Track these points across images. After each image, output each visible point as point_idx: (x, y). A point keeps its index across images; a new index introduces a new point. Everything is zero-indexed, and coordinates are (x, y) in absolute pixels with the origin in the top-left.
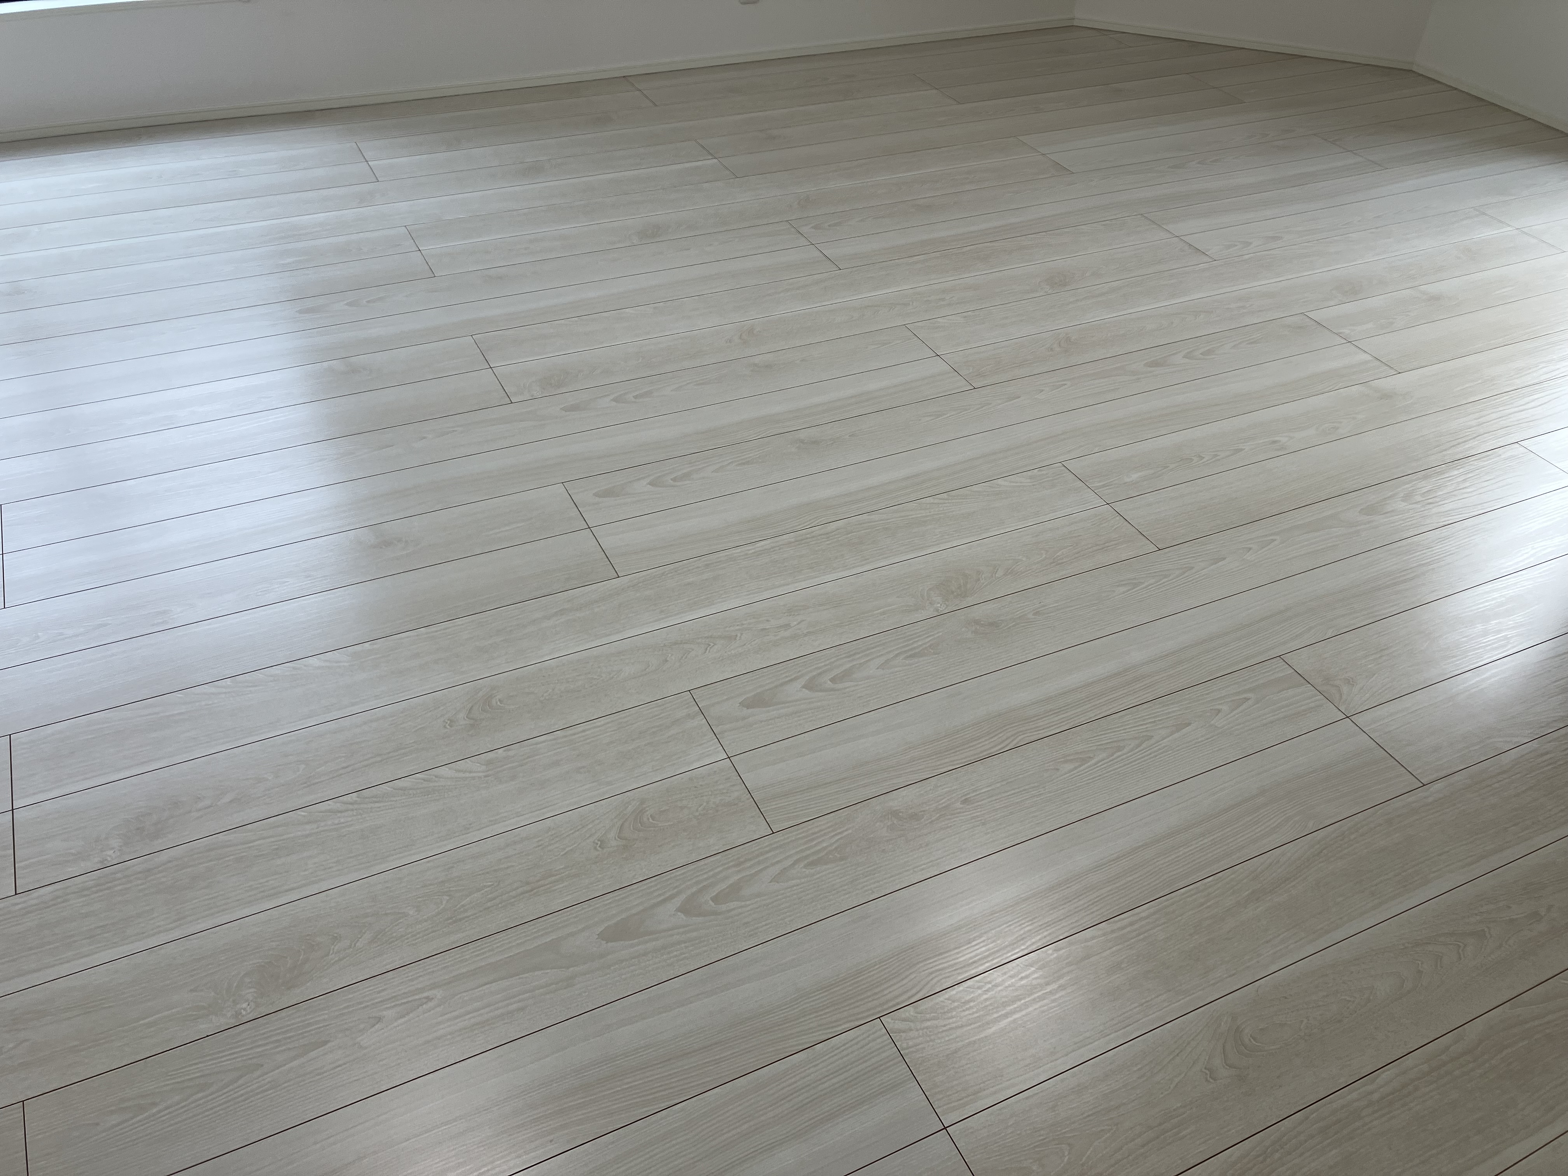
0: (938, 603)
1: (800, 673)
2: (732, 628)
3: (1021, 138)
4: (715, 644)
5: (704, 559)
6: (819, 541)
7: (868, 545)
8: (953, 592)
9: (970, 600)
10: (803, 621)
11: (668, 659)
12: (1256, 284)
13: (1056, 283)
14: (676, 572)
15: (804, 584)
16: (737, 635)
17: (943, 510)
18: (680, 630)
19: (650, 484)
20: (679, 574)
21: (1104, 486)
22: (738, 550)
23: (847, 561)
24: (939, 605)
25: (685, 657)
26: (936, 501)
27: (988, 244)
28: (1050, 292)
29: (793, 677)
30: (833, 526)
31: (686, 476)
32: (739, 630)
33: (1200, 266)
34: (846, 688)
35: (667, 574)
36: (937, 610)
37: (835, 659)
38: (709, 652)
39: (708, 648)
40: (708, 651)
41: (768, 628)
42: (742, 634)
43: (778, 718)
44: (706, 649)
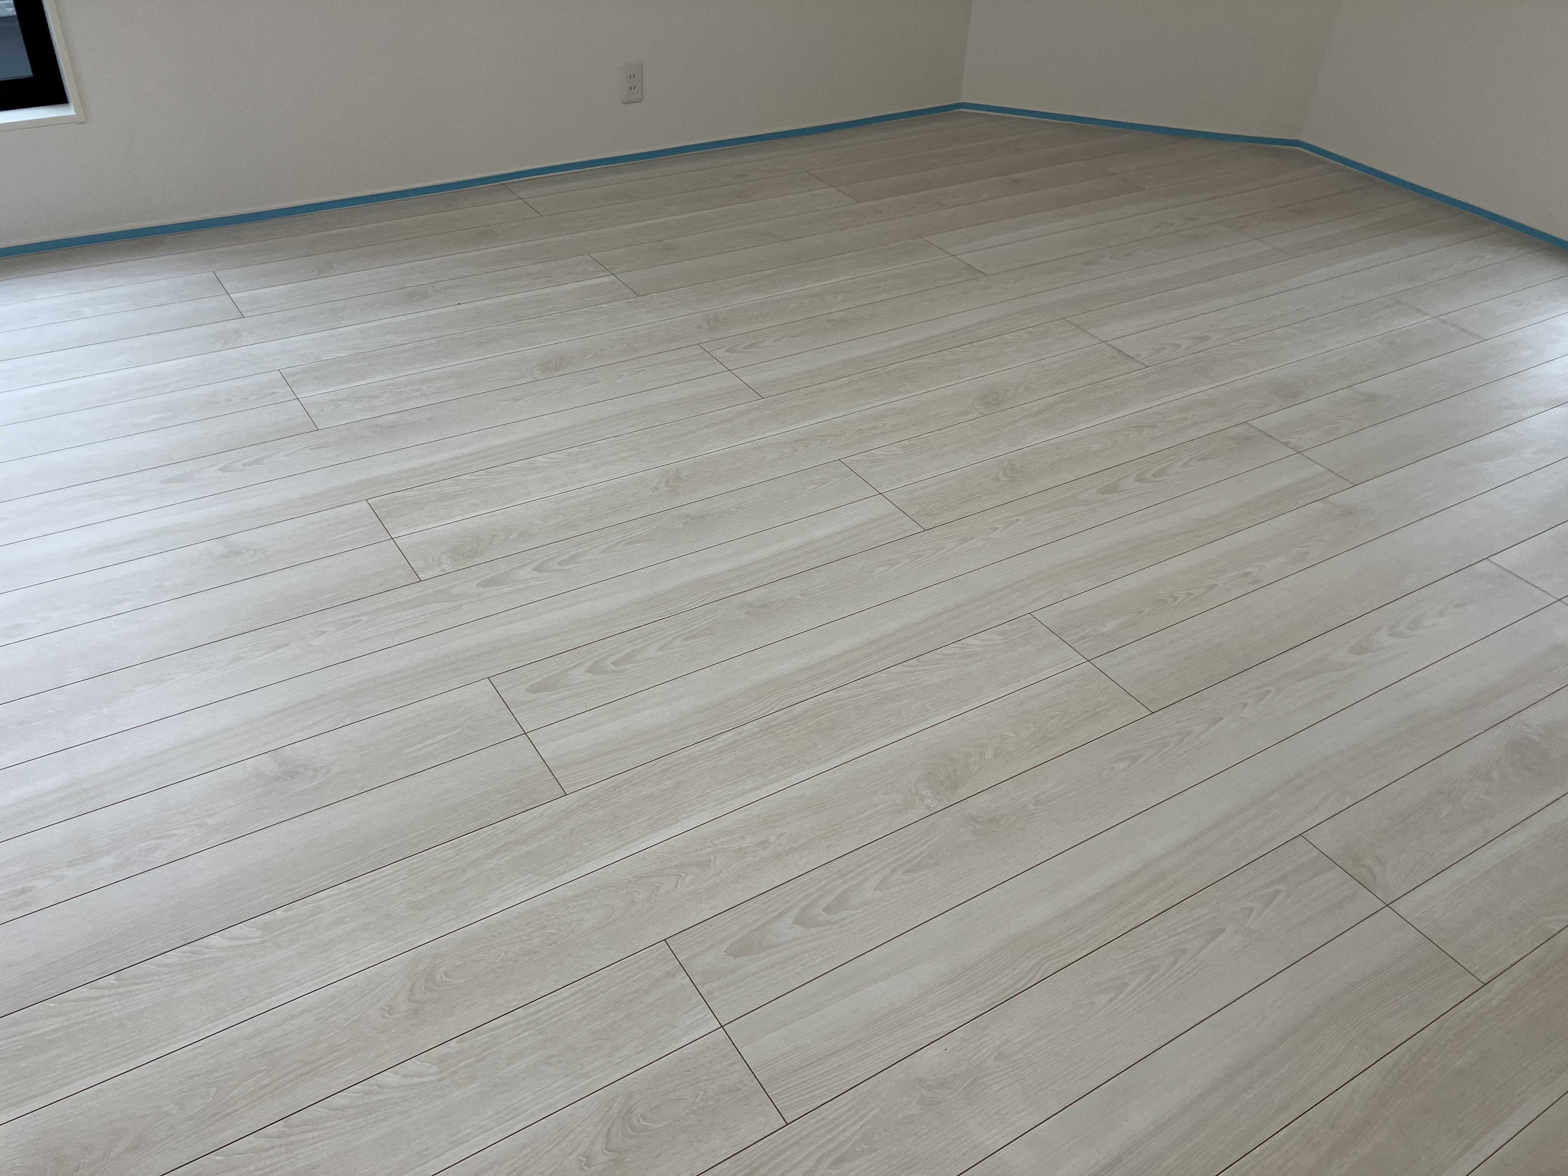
0: (929, 798)
1: (788, 905)
2: (703, 852)
3: (926, 238)
4: (687, 875)
5: (661, 762)
6: (786, 729)
7: (841, 729)
8: (942, 783)
9: (964, 792)
10: (783, 834)
11: (635, 899)
12: (1194, 391)
13: (989, 403)
14: (631, 782)
15: (778, 786)
16: (710, 860)
17: (916, 680)
18: (644, 858)
19: (588, 671)
20: (634, 785)
21: (1082, 638)
22: (698, 748)
23: (821, 752)
24: (930, 801)
25: (654, 894)
26: (907, 669)
27: (913, 361)
28: (985, 412)
29: (781, 910)
30: (799, 708)
31: (629, 658)
32: (712, 852)
33: (1133, 373)
34: (842, 920)
35: (622, 786)
36: (929, 808)
37: (826, 881)
38: (681, 886)
39: (680, 881)
40: (679, 884)
41: (745, 848)
42: (715, 858)
43: (771, 967)
44: (678, 882)
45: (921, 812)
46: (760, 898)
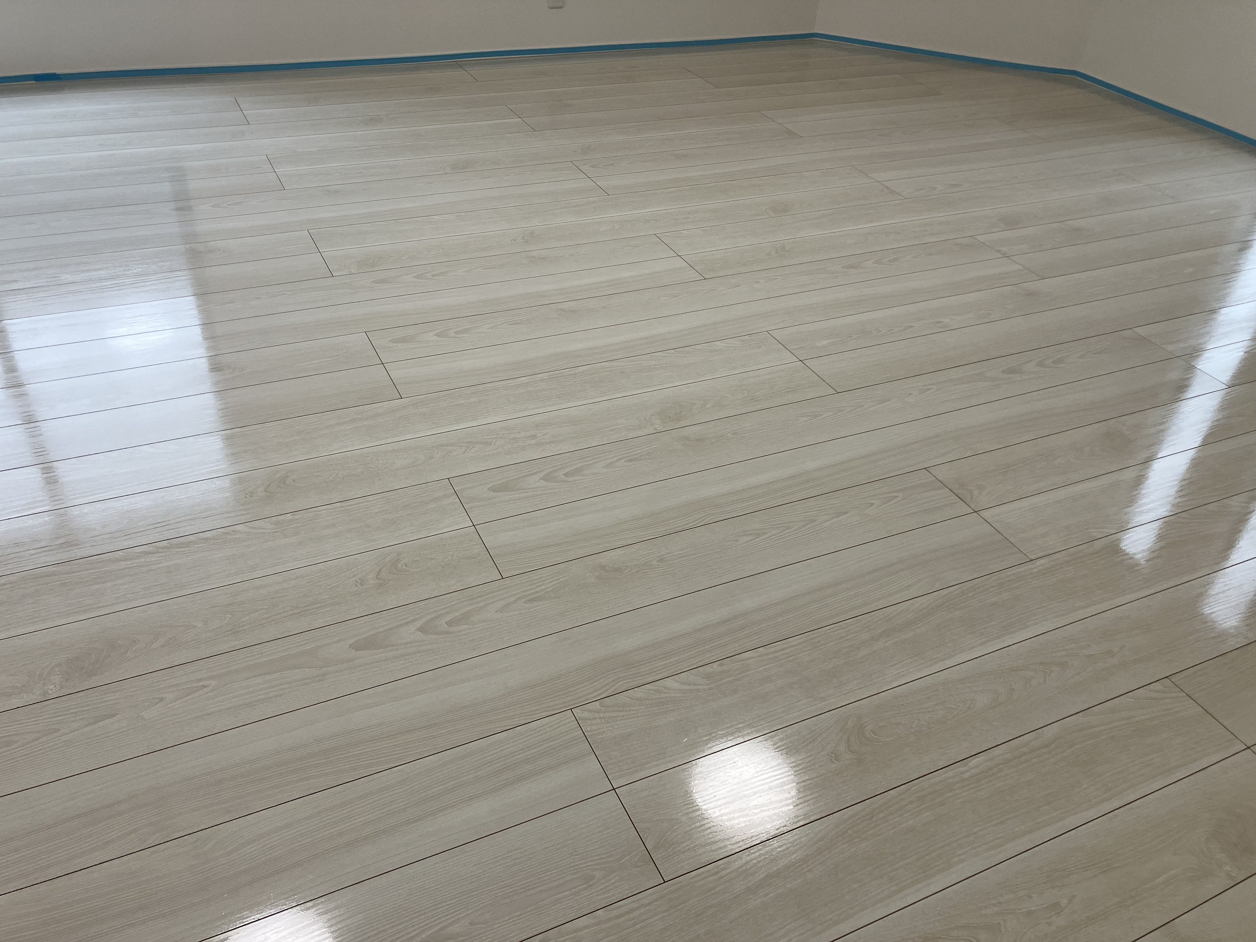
0: (657, 424)
1: (540, 469)
2: (489, 437)
3: (763, 112)
4: (474, 447)
5: (473, 388)
6: (567, 379)
7: (607, 383)
8: (670, 417)
9: (683, 423)
10: (548, 433)
11: (434, 456)
12: (937, 215)
13: (779, 210)
14: (449, 396)
15: (551, 409)
16: (492, 442)
17: (670, 361)
18: (446, 436)
19: (436, 335)
20: (451, 398)
21: (799, 348)
23: (589, 393)
25: (448, 455)
26: (665, 355)
27: (729, 182)
28: (773, 216)
29: (534, 471)
31: (467, 331)
32: (494, 438)
33: (893, 202)
34: (575, 481)
35: (442, 398)
36: (656, 429)
37: (568, 460)
40: (467, 452)
41: (518, 438)
42: (496, 441)
43: (518, 499)
45: (650, 430)
46: (521, 464)
